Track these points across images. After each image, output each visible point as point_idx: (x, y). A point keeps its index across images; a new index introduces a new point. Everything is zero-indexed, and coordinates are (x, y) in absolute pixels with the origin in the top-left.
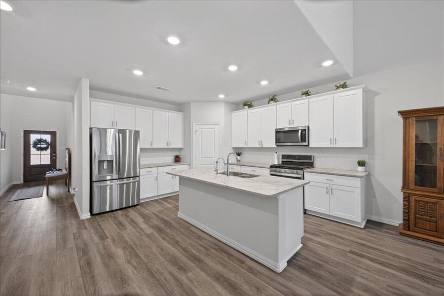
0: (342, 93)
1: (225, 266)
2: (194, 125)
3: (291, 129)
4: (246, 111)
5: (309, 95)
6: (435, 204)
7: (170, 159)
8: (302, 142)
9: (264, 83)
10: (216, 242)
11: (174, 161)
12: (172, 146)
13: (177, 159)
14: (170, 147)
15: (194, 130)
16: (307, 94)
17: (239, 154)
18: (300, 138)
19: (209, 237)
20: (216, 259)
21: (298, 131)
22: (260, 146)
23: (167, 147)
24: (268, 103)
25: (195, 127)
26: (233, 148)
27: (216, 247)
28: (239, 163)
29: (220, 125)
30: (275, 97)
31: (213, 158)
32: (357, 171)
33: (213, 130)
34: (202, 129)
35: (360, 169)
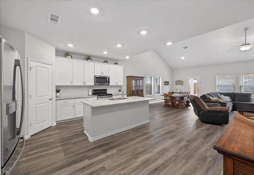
0: (117, 66)
2: (29, 60)
15: (30, 66)
16: (106, 62)
17: (58, 92)
18: (107, 81)
21: (107, 78)
29: (53, 65)
30: (91, 58)
31: (47, 96)
32: (119, 93)
33: (47, 69)
34: (37, 67)
35: (120, 92)
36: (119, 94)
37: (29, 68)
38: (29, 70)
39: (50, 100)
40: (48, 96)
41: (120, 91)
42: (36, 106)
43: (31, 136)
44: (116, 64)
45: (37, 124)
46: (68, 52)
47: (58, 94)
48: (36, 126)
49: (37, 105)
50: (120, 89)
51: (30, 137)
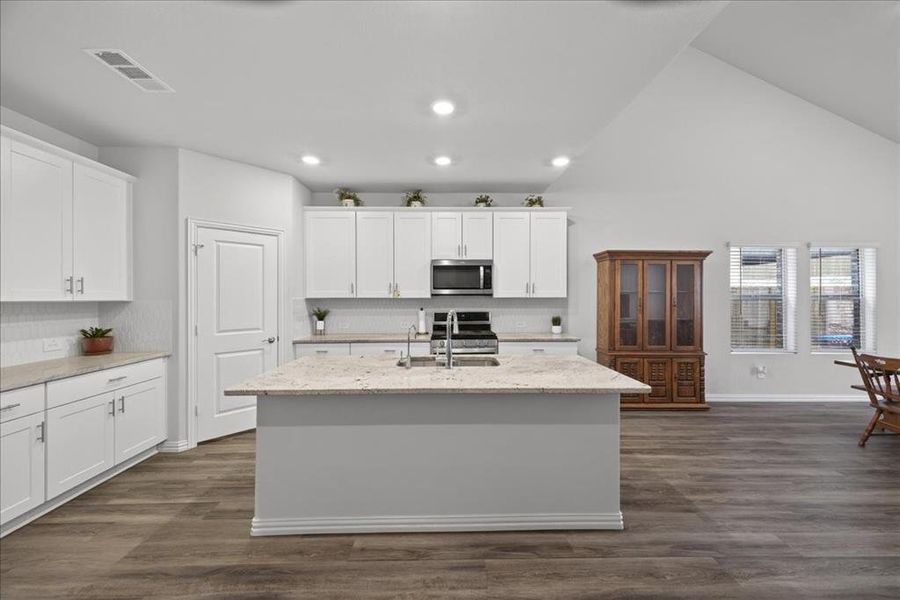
0: (536, 213)
1: (561, 577)
2: (192, 225)
3: (463, 264)
4: (348, 211)
5: (489, 205)
6: (636, 363)
8: (485, 288)
9: (443, 161)
10: (469, 540)
13: (100, 344)
14: (78, 298)
15: (193, 242)
16: (485, 201)
17: (321, 317)
18: (482, 282)
19: (431, 537)
20: (527, 574)
21: (478, 267)
22: (391, 296)
23: (69, 298)
24: (409, 204)
25: (195, 234)
26: (308, 300)
27: (483, 550)
28: (318, 338)
29: (281, 237)
30: (422, 195)
31: (258, 329)
32: (552, 333)
33: (260, 248)
34: (221, 244)
35: (556, 329)
36: (555, 337)
37: (191, 248)
38: (191, 254)
39: (271, 342)
40: (263, 330)
41: (556, 321)
42: (219, 359)
43: (199, 444)
44: (532, 203)
45: (220, 412)
46: (346, 190)
47: (320, 325)
48: (217, 416)
49: (220, 356)
50: (556, 312)
51: (194, 445)
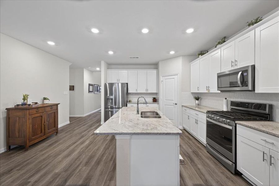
2: (161, 76)
4: (199, 60)
7: (150, 99)
8: (243, 86)
11: (153, 101)
12: (149, 92)
13: (155, 100)
15: (161, 80)
17: (197, 99)
22: (207, 92)
23: (146, 92)
25: (161, 78)
29: (179, 75)
31: (173, 100)
33: (174, 79)
34: (166, 80)
38: (161, 83)
39: (176, 104)
47: (197, 102)
49: (166, 106)
